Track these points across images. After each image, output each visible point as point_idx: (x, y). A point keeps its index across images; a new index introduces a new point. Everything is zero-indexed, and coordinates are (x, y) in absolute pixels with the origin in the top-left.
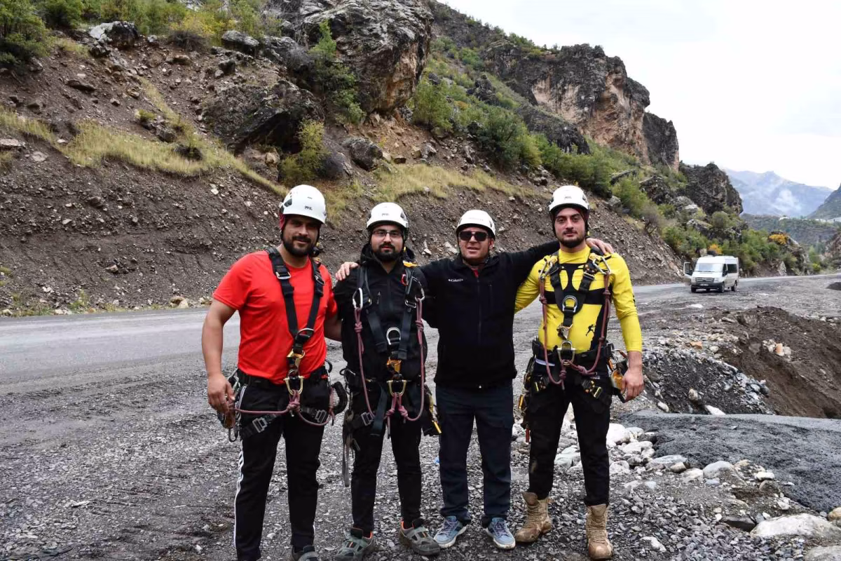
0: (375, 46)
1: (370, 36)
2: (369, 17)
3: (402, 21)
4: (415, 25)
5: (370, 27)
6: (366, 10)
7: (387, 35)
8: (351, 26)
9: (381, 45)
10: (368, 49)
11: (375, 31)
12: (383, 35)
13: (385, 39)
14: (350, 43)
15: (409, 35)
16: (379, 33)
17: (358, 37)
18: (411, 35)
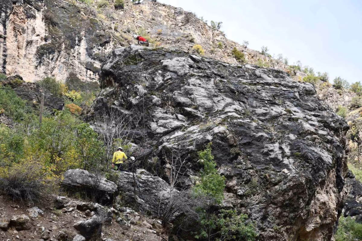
0: (278, 178)
1: (267, 163)
2: (260, 134)
3: (309, 137)
4: (329, 142)
5: (265, 150)
6: (254, 124)
7: (291, 160)
8: (237, 150)
9: (286, 177)
10: (267, 183)
11: (273, 155)
12: (286, 161)
13: (291, 167)
14: (239, 176)
15: (325, 159)
16: (280, 157)
17: (250, 166)
18: (327, 157)
